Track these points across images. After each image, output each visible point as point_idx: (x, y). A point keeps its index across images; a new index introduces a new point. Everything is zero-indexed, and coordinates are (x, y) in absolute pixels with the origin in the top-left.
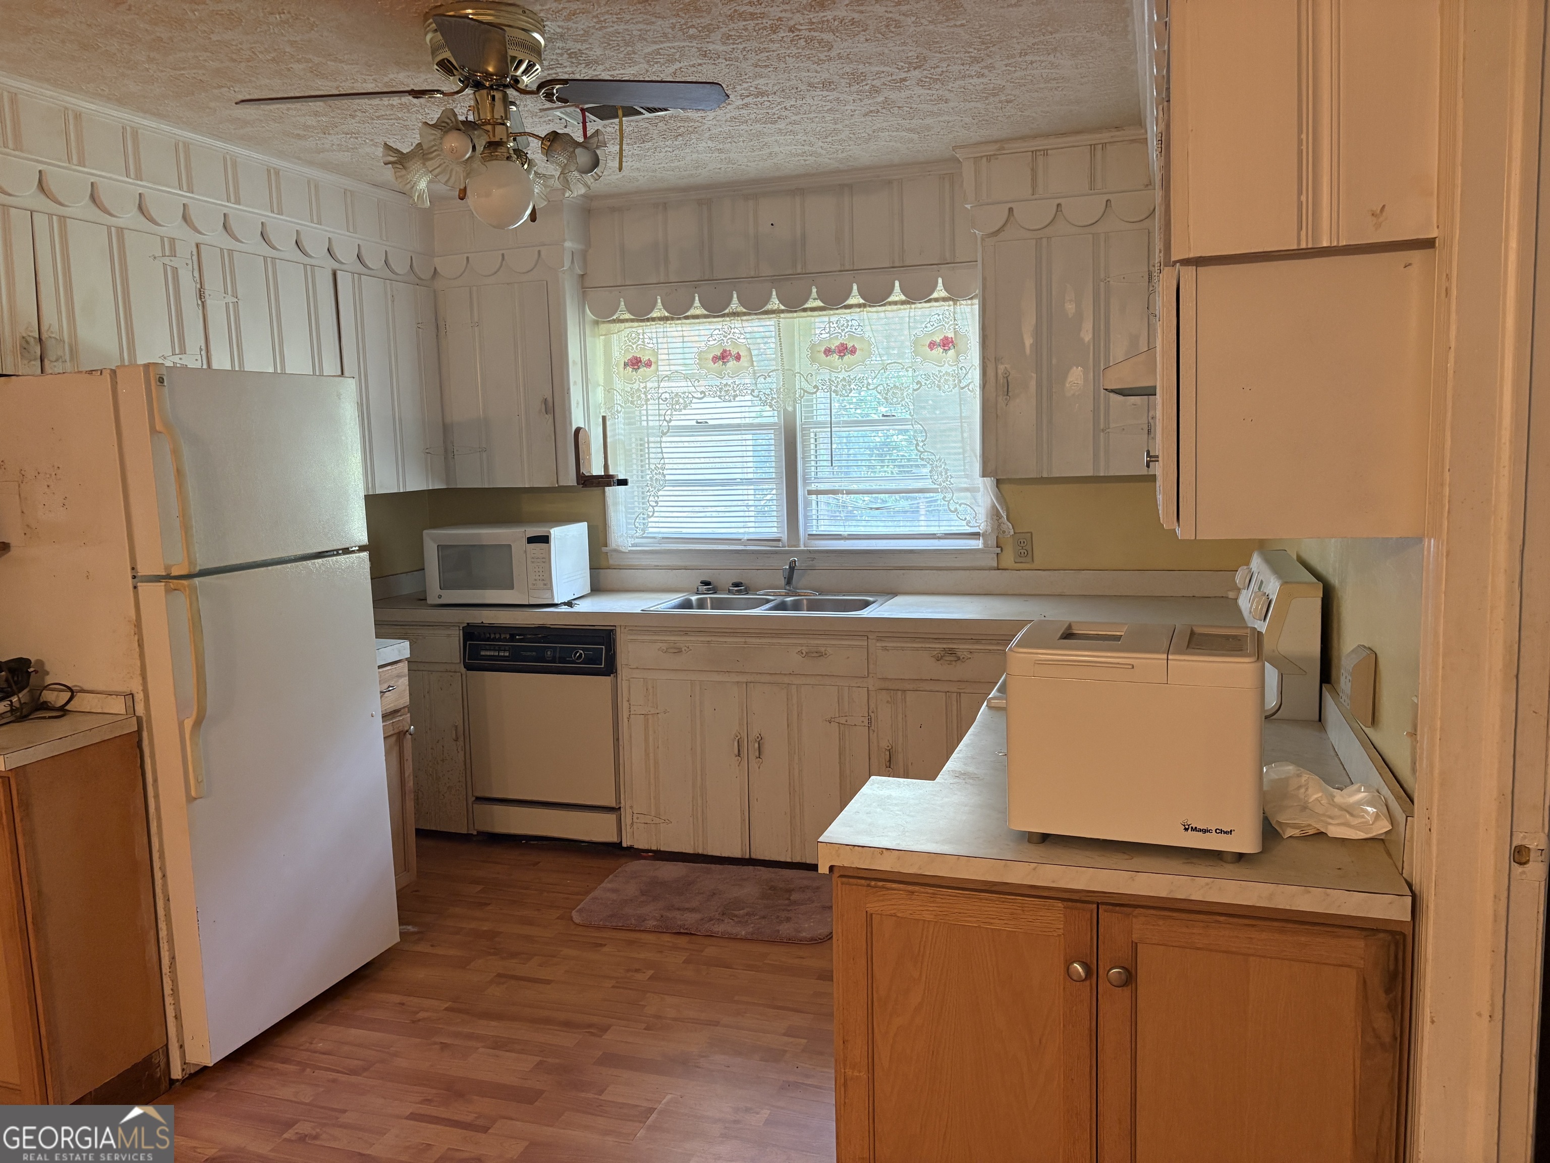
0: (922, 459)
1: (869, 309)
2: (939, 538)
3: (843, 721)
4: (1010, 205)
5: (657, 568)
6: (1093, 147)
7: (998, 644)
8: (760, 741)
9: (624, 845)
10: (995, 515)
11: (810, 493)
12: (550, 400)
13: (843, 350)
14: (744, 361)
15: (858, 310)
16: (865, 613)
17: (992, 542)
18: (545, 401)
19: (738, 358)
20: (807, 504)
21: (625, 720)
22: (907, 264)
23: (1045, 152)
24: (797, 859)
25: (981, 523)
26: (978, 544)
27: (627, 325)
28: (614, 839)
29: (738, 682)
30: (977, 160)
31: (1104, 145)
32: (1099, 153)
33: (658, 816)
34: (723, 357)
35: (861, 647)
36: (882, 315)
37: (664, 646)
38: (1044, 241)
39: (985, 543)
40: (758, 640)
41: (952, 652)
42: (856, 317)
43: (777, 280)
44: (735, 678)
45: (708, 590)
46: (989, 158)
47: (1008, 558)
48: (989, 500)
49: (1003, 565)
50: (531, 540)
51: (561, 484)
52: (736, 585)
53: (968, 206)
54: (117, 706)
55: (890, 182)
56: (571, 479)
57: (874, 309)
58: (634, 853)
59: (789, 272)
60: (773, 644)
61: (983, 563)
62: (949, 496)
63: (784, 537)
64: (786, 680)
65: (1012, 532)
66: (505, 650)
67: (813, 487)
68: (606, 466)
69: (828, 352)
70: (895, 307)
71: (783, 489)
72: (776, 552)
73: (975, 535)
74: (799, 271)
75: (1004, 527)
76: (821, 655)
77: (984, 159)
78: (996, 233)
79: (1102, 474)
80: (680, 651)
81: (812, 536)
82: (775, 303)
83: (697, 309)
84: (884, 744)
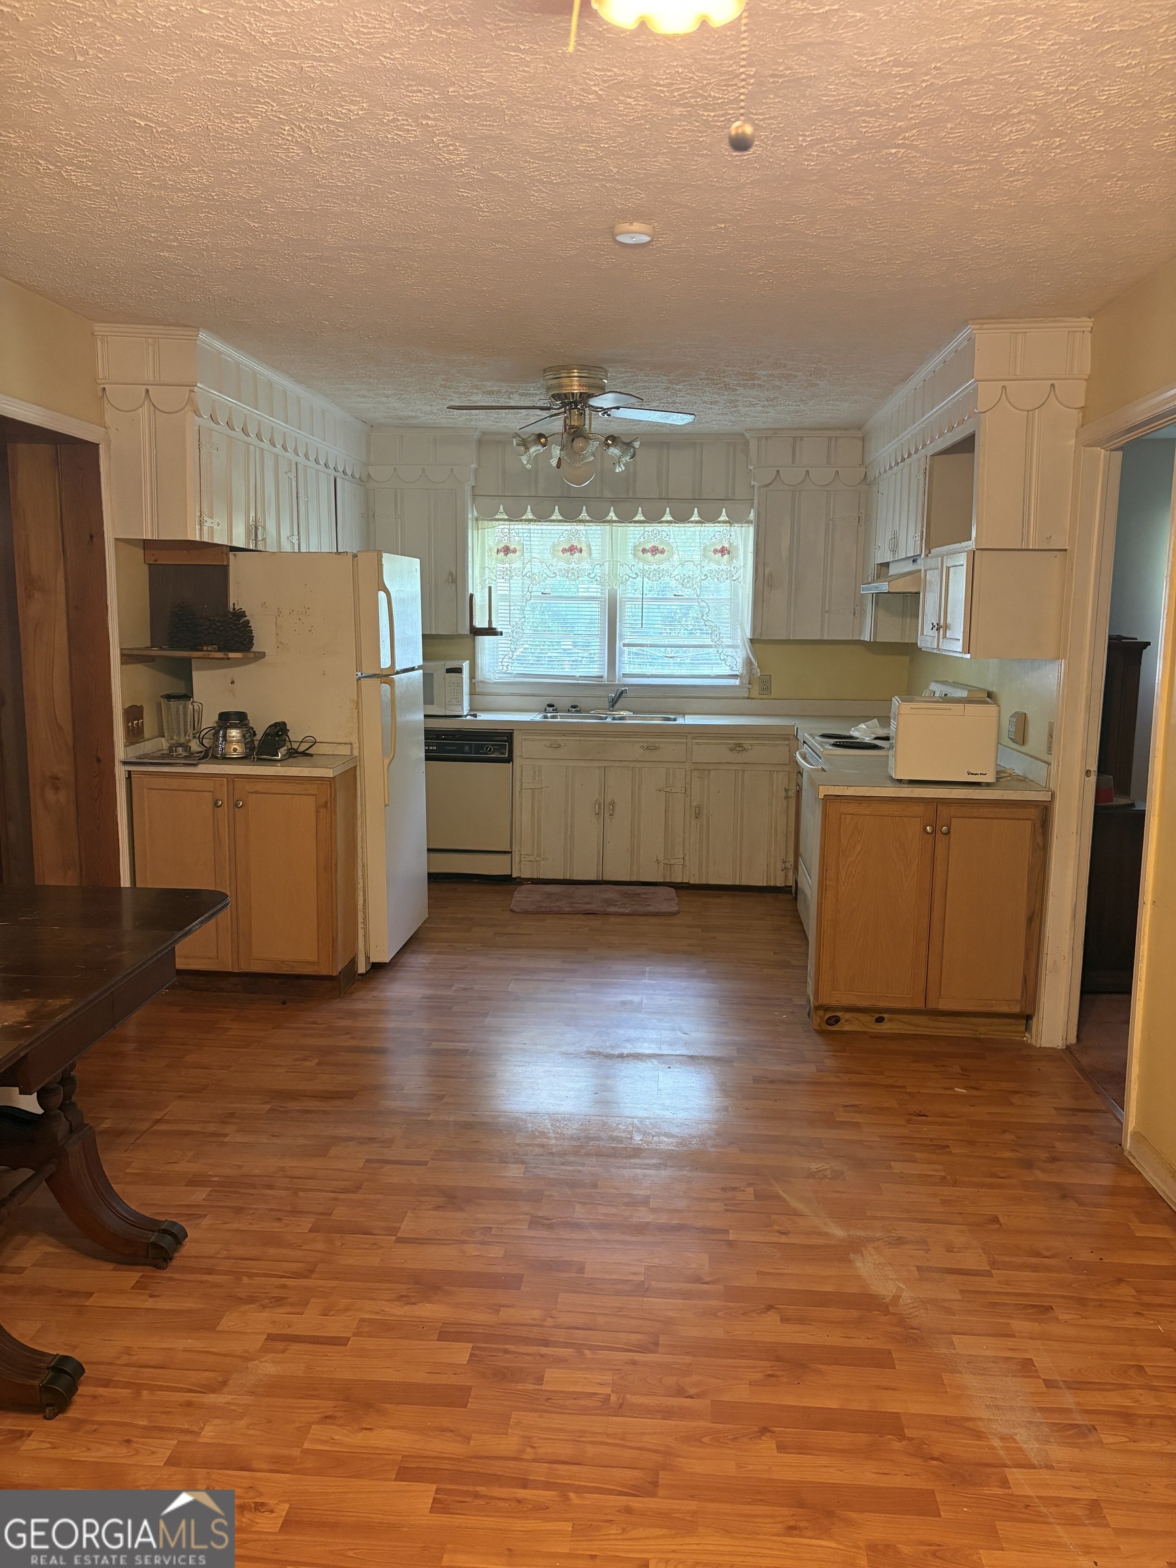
0: (706, 625)
1: (673, 524)
2: (713, 678)
3: (668, 790)
4: (777, 469)
5: (512, 694)
6: (830, 438)
7: (769, 740)
8: (613, 803)
9: (514, 876)
10: (748, 663)
11: (625, 645)
12: (454, 575)
13: (655, 550)
14: (584, 554)
15: (666, 525)
16: (680, 721)
17: (746, 681)
18: (451, 574)
19: (581, 551)
20: (622, 653)
21: (518, 793)
22: (704, 497)
23: (801, 438)
24: (634, 879)
25: (739, 669)
26: (737, 682)
27: (501, 522)
28: (508, 873)
29: (599, 767)
30: (759, 439)
31: (837, 438)
32: (833, 442)
33: (539, 855)
34: (572, 549)
35: (682, 743)
36: (683, 529)
37: (548, 744)
38: (797, 493)
39: (741, 682)
40: (614, 739)
41: (740, 745)
42: (665, 529)
43: (614, 501)
44: (596, 764)
45: (553, 710)
46: (767, 438)
47: (755, 692)
48: (745, 653)
49: (752, 695)
50: (449, 671)
51: (459, 633)
52: (574, 707)
53: (751, 467)
54: (345, 751)
55: (695, 443)
56: (466, 630)
57: (677, 525)
58: (521, 881)
59: (624, 496)
60: (624, 741)
61: (739, 695)
62: (720, 650)
63: (606, 675)
64: (631, 765)
65: (759, 675)
66: (433, 746)
67: (626, 641)
68: (490, 622)
69: (644, 551)
70: (691, 525)
71: (604, 642)
72: (601, 685)
73: (735, 676)
74: (631, 496)
75: (754, 671)
76: (656, 748)
77: (764, 439)
78: (767, 485)
79: (825, 638)
80: (559, 747)
81: (625, 675)
82: (612, 515)
83: (556, 515)
84: (694, 804)
